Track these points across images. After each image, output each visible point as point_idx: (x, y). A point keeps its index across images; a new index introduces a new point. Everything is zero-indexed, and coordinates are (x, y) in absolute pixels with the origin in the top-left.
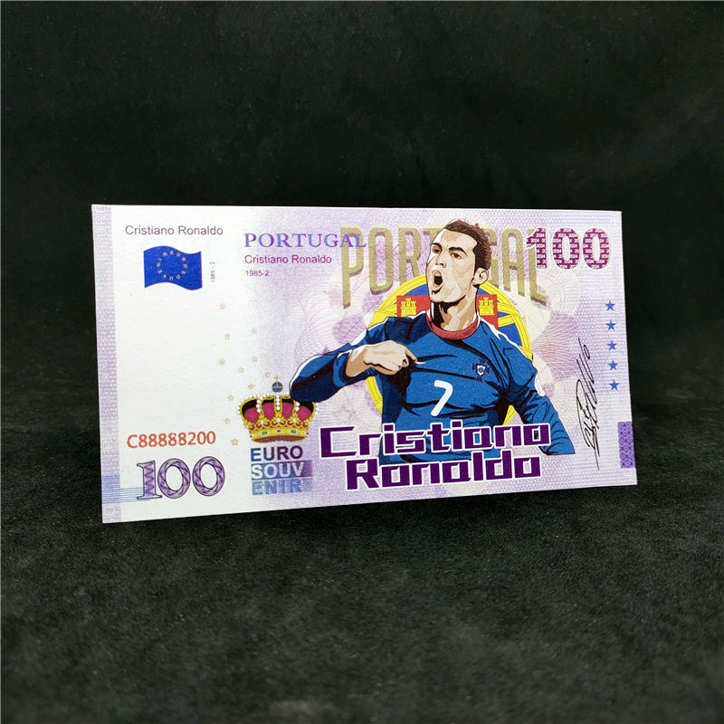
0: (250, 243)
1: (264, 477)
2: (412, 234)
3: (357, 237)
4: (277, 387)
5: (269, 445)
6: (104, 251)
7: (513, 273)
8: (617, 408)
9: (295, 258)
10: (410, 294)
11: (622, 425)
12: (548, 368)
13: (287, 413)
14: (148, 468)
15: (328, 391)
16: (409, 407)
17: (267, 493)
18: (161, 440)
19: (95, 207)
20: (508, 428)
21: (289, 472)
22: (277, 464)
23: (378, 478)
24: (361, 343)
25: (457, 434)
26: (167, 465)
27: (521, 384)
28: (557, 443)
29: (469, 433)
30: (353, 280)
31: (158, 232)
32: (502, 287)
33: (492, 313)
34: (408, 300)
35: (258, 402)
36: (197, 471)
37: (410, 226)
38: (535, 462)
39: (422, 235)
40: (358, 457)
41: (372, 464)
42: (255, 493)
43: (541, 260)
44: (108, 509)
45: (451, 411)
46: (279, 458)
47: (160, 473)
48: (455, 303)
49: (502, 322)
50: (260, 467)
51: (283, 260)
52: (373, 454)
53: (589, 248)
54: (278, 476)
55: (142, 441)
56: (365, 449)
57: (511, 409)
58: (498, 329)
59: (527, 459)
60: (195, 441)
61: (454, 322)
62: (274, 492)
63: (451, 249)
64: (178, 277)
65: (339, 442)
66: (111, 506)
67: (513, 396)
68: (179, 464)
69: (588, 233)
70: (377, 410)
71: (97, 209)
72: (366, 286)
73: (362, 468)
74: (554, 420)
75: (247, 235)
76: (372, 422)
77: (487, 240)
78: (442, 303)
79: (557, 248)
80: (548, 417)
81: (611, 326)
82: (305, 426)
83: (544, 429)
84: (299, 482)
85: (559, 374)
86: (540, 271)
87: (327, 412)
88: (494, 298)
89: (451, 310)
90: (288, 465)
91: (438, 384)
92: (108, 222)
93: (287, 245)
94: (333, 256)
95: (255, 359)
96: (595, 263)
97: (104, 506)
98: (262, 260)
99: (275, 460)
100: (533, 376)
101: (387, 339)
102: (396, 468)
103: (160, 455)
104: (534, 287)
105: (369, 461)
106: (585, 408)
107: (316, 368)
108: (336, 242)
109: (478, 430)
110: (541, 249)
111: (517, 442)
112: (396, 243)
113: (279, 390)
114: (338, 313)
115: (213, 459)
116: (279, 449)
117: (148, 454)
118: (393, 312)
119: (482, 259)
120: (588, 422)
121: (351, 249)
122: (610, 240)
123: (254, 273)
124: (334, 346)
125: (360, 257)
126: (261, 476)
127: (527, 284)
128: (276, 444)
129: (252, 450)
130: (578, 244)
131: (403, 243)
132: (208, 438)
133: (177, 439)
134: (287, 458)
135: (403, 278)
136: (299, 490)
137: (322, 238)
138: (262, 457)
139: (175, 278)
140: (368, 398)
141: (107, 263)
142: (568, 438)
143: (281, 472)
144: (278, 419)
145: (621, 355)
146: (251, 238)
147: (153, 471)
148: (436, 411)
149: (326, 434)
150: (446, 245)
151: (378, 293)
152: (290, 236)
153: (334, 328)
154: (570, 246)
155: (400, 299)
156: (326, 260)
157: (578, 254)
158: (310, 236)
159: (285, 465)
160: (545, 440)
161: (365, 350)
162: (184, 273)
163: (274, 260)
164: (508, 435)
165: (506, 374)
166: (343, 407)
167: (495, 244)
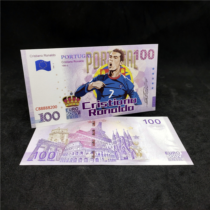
0: (63, 58)
1: (69, 115)
2: (104, 53)
3: (90, 55)
4: (71, 94)
5: (70, 108)
6: (25, 62)
7: (130, 62)
8: (153, 93)
9: (74, 61)
10: (103, 69)
11: (153, 97)
12: (137, 85)
13: (74, 100)
14: (41, 115)
15: (84, 94)
16: (103, 96)
17: (70, 119)
18: (44, 108)
19: (21, 51)
20: (127, 100)
21: (75, 113)
22: (72, 112)
23: (96, 113)
24: (92, 82)
25: (115, 102)
26: (46, 114)
27: (131, 89)
28: (138, 102)
29: (117, 102)
30: (89, 66)
31: (39, 56)
32: (127, 66)
33: (124, 72)
34: (103, 70)
35: (67, 98)
36: (53, 115)
37: (104, 51)
38: (133, 107)
39: (107, 53)
40: (91, 109)
41: (95, 110)
42: (67, 119)
43: (137, 58)
44: (33, 125)
45: (114, 97)
46: (73, 110)
47: (44, 116)
48: (115, 70)
49: (126, 74)
50: (68, 113)
51: (71, 62)
52: (95, 108)
53: (149, 54)
54: (73, 115)
55: (39, 109)
56: (93, 107)
57: (128, 95)
58: (125, 76)
59: (131, 107)
60: (52, 108)
61: (115, 75)
62: (72, 118)
63: (114, 56)
64: (45, 68)
65: (87, 106)
66: (33, 124)
67: (128, 92)
68: (49, 114)
69: (149, 50)
70: (96, 98)
71: (22, 51)
72: (93, 67)
73: (92, 111)
74: (138, 97)
75: (62, 56)
76: (94, 101)
77: (123, 54)
78: (112, 71)
79: (141, 55)
80: (136, 97)
81: (153, 74)
82: (79, 103)
83: (135, 99)
84: (78, 115)
85: (140, 86)
86: (137, 61)
87: (83, 99)
88: (125, 68)
89: (114, 72)
90: (75, 112)
91: (110, 90)
92: (25, 54)
93: (72, 58)
94: (84, 60)
95: (65, 87)
96: (150, 58)
97: (32, 125)
98: (66, 62)
99: (72, 111)
100: (133, 87)
101: (98, 80)
102: (100, 111)
103: (44, 112)
104: (135, 65)
105: (94, 109)
106: (145, 94)
107: (81, 89)
108: (85, 57)
109: (120, 101)
110: (137, 55)
111: (129, 103)
112: (100, 56)
113: (72, 94)
114: (86, 75)
115: (57, 112)
116: (72, 108)
117: (41, 112)
118: (99, 73)
119: (122, 59)
120: (146, 97)
121: (89, 58)
122: (155, 52)
123: (64, 66)
124: (85, 83)
125: (91, 60)
126: (68, 115)
127: (133, 64)
128: (72, 107)
129: (66, 109)
130: (147, 53)
131: (102, 55)
132: (55, 107)
133: (48, 108)
134: (74, 110)
135: (102, 65)
136: (78, 117)
137: (81, 56)
138: (68, 110)
139: (44, 68)
140: (94, 95)
141: (26, 65)
142: (141, 101)
143: (73, 113)
144: (72, 101)
145: (155, 81)
146: (63, 56)
147: (43, 115)
148: (110, 97)
149: (83, 104)
150: (113, 55)
151: (96, 69)
152: (73, 55)
153: (85, 78)
154: (144, 54)
155: (101, 70)
156: (83, 61)
157: (146, 56)
158: (78, 55)
159: (74, 112)
160: (135, 102)
161: (93, 83)
162: (46, 67)
163: (69, 62)
164: (127, 101)
165: (127, 87)
166: (88, 97)
167: (125, 55)
